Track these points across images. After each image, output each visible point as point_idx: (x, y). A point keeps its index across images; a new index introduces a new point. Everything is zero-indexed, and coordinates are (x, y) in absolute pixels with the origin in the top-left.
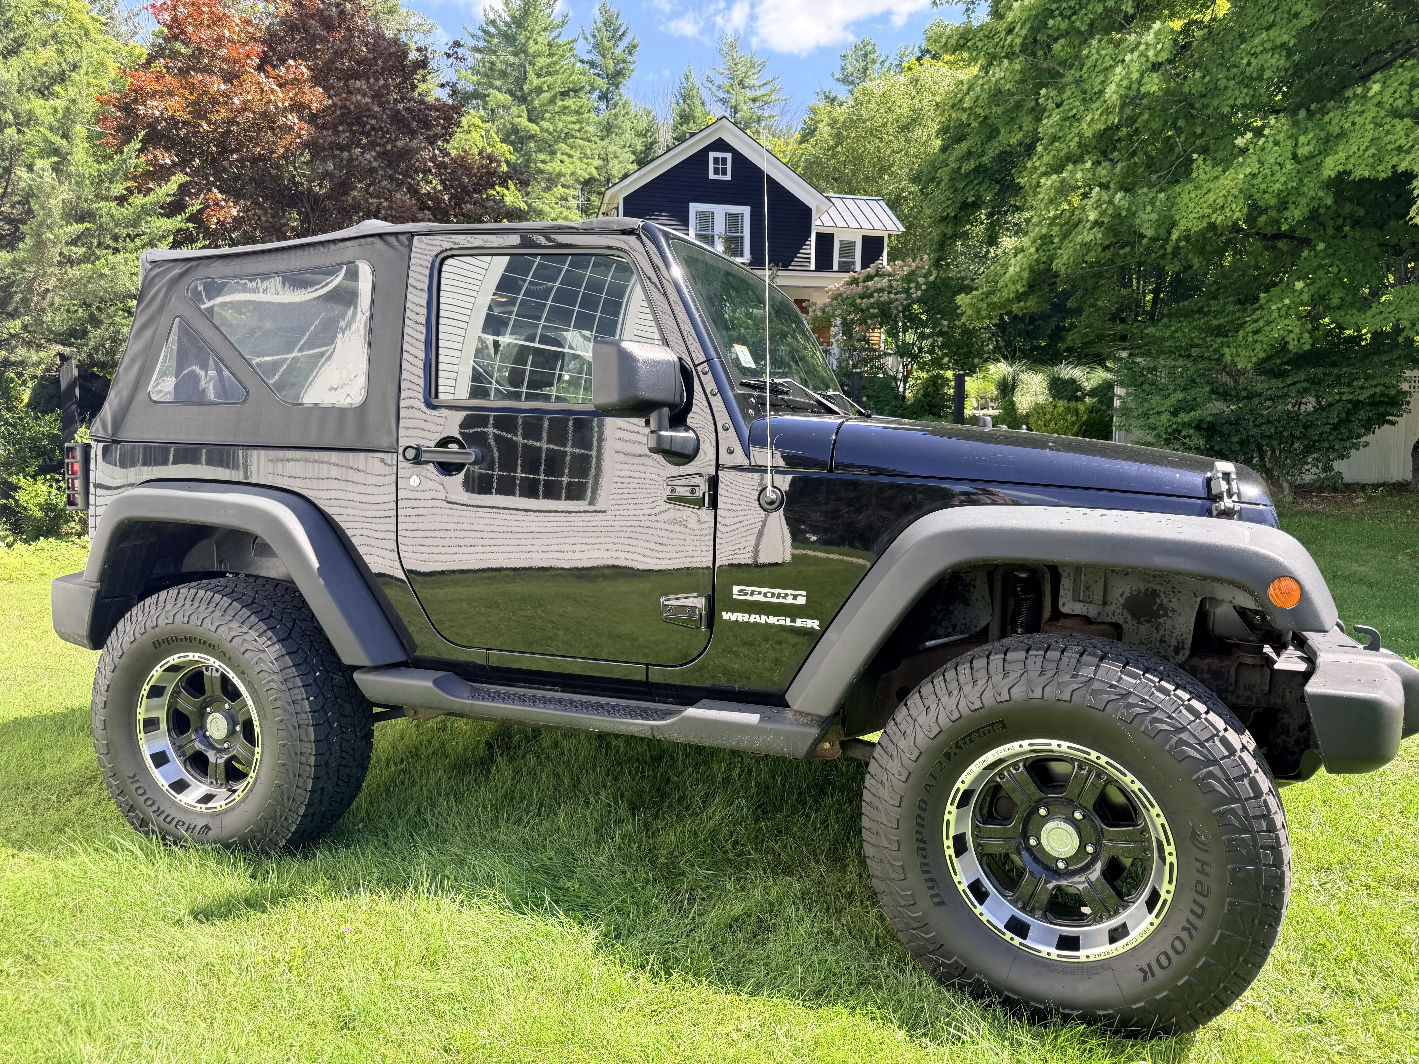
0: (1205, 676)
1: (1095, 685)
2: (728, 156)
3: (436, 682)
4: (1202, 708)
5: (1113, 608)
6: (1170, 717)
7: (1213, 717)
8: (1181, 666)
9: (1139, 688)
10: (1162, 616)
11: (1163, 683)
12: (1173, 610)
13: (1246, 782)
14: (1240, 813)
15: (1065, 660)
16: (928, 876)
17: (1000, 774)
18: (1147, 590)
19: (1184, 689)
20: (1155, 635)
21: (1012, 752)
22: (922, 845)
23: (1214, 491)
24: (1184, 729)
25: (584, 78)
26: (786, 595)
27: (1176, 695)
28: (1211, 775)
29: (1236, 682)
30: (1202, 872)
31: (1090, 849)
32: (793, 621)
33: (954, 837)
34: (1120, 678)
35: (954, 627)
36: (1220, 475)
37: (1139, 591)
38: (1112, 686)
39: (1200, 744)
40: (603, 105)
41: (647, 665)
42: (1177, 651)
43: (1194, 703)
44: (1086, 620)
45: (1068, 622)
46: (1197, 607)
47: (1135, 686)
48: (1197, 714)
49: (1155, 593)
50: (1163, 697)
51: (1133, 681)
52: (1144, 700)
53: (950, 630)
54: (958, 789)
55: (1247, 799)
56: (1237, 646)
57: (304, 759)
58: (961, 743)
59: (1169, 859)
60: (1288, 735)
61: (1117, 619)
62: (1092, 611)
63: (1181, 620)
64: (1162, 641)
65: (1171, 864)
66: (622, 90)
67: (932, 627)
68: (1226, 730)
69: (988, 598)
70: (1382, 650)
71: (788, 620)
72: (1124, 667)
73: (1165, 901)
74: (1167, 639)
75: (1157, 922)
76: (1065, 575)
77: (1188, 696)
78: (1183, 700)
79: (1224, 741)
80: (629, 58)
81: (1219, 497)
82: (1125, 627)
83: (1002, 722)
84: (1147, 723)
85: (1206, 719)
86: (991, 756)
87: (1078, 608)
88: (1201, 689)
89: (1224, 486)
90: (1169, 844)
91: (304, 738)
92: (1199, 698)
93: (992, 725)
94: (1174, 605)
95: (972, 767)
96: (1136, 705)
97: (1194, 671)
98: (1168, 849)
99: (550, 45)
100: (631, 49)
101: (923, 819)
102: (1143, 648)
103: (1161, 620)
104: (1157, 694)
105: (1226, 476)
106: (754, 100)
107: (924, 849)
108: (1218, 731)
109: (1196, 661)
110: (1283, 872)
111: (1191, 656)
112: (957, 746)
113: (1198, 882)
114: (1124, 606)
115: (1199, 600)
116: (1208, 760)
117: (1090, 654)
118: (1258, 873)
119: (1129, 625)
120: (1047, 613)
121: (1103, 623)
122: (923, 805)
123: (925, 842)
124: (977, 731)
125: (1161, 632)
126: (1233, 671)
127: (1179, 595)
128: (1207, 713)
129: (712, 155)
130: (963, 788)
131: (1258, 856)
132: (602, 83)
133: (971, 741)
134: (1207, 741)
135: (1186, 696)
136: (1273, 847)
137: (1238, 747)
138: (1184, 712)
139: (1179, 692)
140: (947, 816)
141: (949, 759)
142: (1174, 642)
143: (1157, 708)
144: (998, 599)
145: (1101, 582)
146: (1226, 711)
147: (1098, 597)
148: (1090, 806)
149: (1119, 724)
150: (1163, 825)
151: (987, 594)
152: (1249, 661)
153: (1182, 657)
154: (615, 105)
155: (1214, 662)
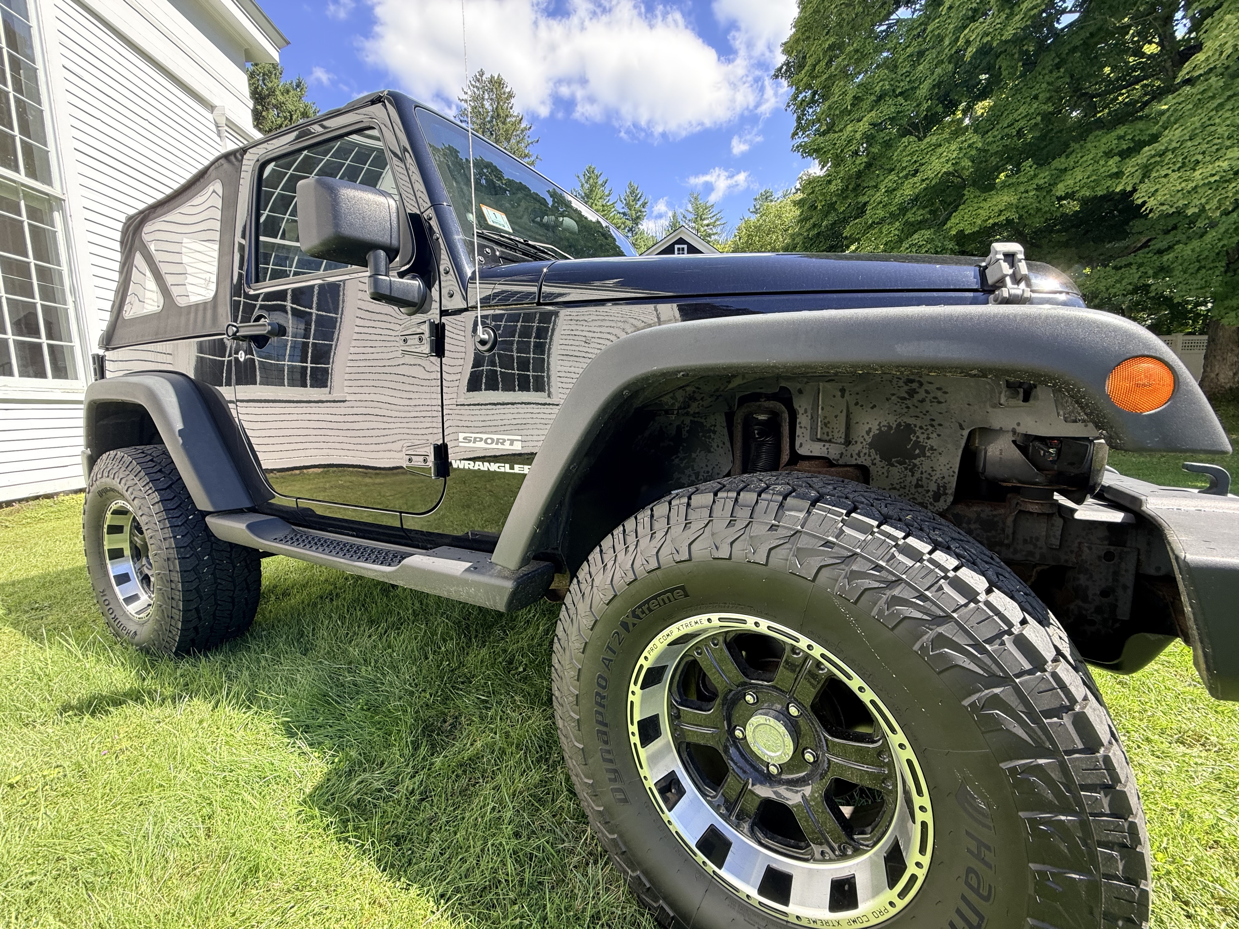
0: (973, 526)
1: (803, 542)
2: (685, 246)
3: (249, 527)
4: (978, 582)
5: (858, 447)
6: (922, 597)
7: (999, 599)
8: (942, 515)
9: (870, 548)
10: (918, 456)
11: (911, 541)
12: (932, 449)
13: (1067, 720)
14: (1055, 775)
15: (763, 504)
16: (610, 766)
17: (696, 647)
18: (899, 425)
19: (947, 550)
20: (909, 479)
21: (698, 627)
22: (604, 729)
23: (991, 279)
24: (948, 618)
25: (620, 221)
26: (504, 441)
27: (932, 561)
28: (996, 701)
29: (1014, 533)
30: (978, 856)
31: (809, 757)
32: (512, 468)
33: (639, 722)
34: (842, 531)
35: (697, 475)
36: (1001, 256)
37: (890, 427)
38: (827, 544)
39: (977, 646)
40: (630, 234)
41: (401, 513)
42: (937, 497)
43: (967, 575)
44: (826, 462)
45: (805, 464)
46: (963, 443)
47: (864, 545)
48: (971, 595)
49: (909, 429)
50: (909, 563)
51: (862, 537)
52: (878, 568)
53: (693, 478)
54: (641, 667)
55: (1069, 753)
56: (1016, 490)
57: (173, 586)
58: (638, 612)
59: (920, 816)
60: (1085, 599)
61: (863, 461)
62: (833, 451)
63: (943, 460)
64: (917, 486)
65: (924, 825)
66: (640, 226)
67: (676, 475)
68: (1024, 622)
69: (728, 444)
70: (1230, 495)
71: (507, 466)
72: (848, 514)
73: (914, 878)
74: (924, 482)
75: (901, 904)
76: (801, 411)
77: (955, 562)
78: (945, 570)
79: (1023, 644)
80: (643, 210)
81: (1000, 283)
82: (872, 469)
83: (682, 588)
84: (882, 603)
85: (988, 604)
86: (676, 630)
87: (816, 449)
88: (975, 549)
89: (1006, 269)
90: (920, 793)
91: (171, 568)
92: (973, 565)
93: (672, 591)
94: (934, 442)
95: (655, 641)
96: (863, 575)
97: (957, 521)
98: (918, 801)
99: (603, 206)
100: (644, 205)
101: (603, 698)
102: (894, 493)
103: (917, 461)
104: (900, 557)
105: (1010, 257)
106: (708, 225)
107: (605, 733)
108: (1010, 625)
109: (960, 509)
110: (1144, 894)
111: (954, 503)
112: (634, 615)
113: (970, 870)
114: (871, 445)
115: (966, 433)
116: (993, 675)
117: (798, 497)
118: (1094, 888)
119: (878, 468)
120: (785, 457)
121: (846, 466)
122: (603, 682)
123: (606, 725)
124: (655, 598)
125: (917, 475)
126: (1010, 521)
127: (939, 430)
128: (989, 591)
129: (676, 247)
130: (647, 665)
131: (1093, 857)
132: (629, 223)
133: (650, 610)
134: (990, 641)
135: (950, 562)
136: (1124, 846)
137: (1049, 654)
138: (947, 589)
139: (940, 556)
140: (631, 697)
141: (627, 630)
142: (933, 487)
143: (899, 580)
144: (739, 444)
145: (843, 418)
146: (1017, 585)
147: (839, 435)
148: (808, 702)
149: (837, 602)
150: (909, 762)
151: (726, 439)
152: (1034, 508)
153: (942, 505)
154: (636, 234)
155: (985, 511)
